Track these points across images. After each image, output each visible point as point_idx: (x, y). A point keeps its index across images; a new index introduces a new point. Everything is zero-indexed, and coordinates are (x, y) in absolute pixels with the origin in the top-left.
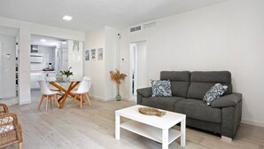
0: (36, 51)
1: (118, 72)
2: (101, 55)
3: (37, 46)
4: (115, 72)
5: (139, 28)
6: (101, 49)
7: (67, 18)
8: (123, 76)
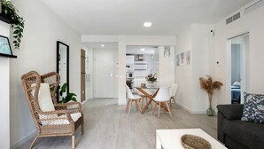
0: (142, 60)
1: (210, 79)
2: (189, 59)
3: (142, 55)
4: (207, 78)
5: (237, 16)
6: (189, 52)
7: (148, 25)
8: (217, 85)
